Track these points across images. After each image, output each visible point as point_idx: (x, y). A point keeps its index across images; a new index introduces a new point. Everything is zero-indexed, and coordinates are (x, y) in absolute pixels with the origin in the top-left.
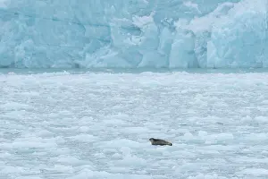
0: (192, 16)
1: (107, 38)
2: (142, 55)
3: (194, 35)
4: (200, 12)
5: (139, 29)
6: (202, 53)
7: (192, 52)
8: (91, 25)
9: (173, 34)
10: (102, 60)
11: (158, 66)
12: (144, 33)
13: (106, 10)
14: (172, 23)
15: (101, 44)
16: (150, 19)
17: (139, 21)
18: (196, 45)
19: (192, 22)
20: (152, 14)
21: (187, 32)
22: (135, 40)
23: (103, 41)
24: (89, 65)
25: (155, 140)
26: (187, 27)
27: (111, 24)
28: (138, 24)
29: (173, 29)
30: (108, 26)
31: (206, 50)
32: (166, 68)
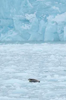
0: (56, 14)
1: (12, 26)
2: (30, 35)
3: (57, 24)
4: (60, 11)
5: (28, 21)
6: (61, 33)
7: (56, 33)
8: (3, 19)
9: (46, 23)
10: (9, 37)
11: (38, 40)
12: (31, 23)
13: (11, 11)
14: (46, 18)
15: (9, 28)
16: (34, 15)
17: (29, 17)
18: (58, 29)
19: (56, 17)
20: (35, 13)
21: (53, 22)
22: (26, 27)
23: (10, 27)
24: (3, 40)
25: (31, 79)
26: (53, 20)
27: (14, 18)
28: (28, 18)
29: (46, 21)
30: (13, 20)
31: (63, 31)
32: (42, 41)
